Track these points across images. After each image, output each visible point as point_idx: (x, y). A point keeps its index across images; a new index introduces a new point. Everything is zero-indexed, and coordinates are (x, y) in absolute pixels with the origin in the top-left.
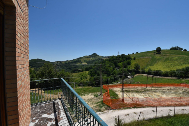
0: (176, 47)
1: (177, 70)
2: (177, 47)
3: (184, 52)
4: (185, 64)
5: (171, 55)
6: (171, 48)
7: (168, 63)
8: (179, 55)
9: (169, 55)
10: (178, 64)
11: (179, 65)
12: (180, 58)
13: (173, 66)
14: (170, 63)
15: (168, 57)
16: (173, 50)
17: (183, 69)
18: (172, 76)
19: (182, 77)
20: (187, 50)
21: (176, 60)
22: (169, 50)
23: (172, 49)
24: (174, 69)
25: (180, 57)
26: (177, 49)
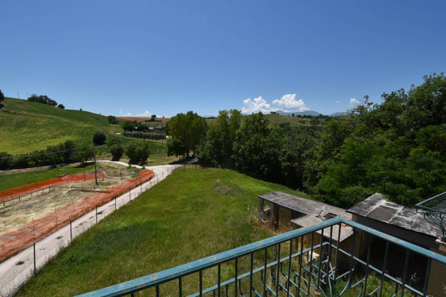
0: (41, 97)
1: (50, 149)
2: (46, 97)
3: (60, 109)
4: (64, 135)
5: (33, 114)
6: (29, 97)
7: (25, 133)
8: (49, 116)
9: (25, 113)
10: (50, 136)
11: (52, 138)
12: (53, 123)
13: (37, 140)
14: (30, 135)
15: (23, 117)
16: (36, 103)
17: (61, 147)
18: (37, 165)
19: (60, 162)
20: (64, 107)
21: (45, 126)
22: (25, 100)
23: (33, 99)
24: (42, 147)
25: (53, 121)
26: (45, 103)
